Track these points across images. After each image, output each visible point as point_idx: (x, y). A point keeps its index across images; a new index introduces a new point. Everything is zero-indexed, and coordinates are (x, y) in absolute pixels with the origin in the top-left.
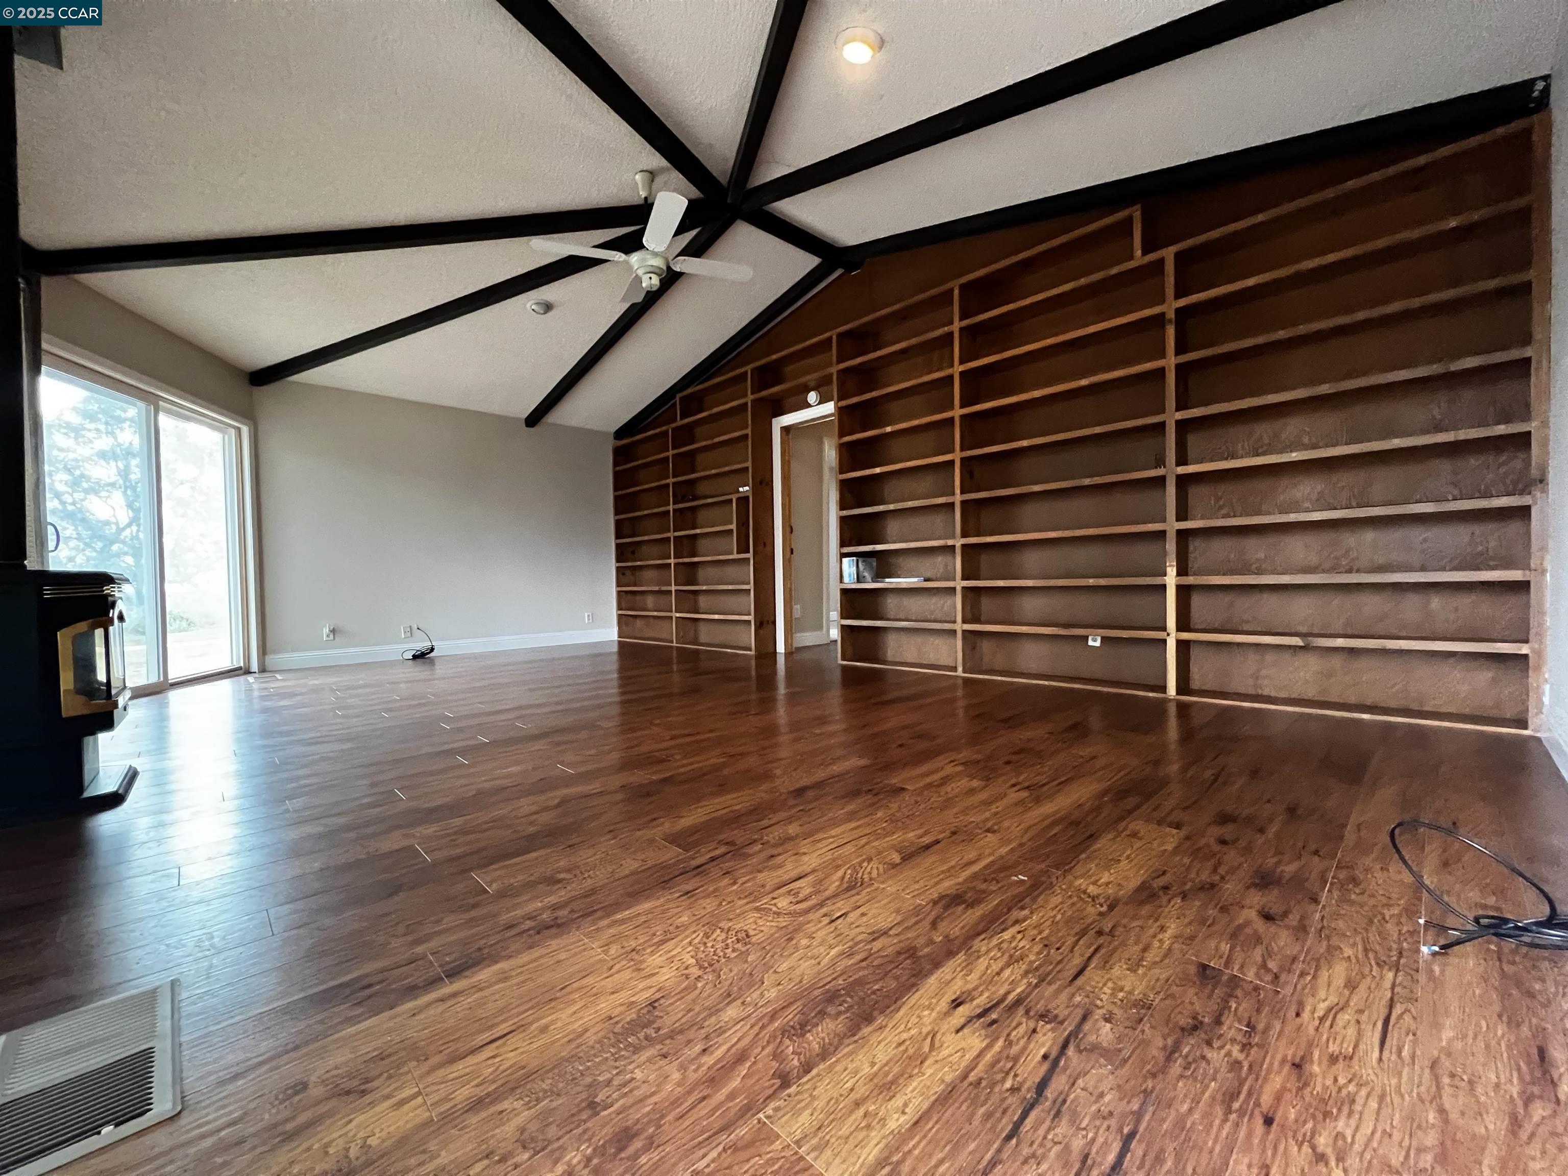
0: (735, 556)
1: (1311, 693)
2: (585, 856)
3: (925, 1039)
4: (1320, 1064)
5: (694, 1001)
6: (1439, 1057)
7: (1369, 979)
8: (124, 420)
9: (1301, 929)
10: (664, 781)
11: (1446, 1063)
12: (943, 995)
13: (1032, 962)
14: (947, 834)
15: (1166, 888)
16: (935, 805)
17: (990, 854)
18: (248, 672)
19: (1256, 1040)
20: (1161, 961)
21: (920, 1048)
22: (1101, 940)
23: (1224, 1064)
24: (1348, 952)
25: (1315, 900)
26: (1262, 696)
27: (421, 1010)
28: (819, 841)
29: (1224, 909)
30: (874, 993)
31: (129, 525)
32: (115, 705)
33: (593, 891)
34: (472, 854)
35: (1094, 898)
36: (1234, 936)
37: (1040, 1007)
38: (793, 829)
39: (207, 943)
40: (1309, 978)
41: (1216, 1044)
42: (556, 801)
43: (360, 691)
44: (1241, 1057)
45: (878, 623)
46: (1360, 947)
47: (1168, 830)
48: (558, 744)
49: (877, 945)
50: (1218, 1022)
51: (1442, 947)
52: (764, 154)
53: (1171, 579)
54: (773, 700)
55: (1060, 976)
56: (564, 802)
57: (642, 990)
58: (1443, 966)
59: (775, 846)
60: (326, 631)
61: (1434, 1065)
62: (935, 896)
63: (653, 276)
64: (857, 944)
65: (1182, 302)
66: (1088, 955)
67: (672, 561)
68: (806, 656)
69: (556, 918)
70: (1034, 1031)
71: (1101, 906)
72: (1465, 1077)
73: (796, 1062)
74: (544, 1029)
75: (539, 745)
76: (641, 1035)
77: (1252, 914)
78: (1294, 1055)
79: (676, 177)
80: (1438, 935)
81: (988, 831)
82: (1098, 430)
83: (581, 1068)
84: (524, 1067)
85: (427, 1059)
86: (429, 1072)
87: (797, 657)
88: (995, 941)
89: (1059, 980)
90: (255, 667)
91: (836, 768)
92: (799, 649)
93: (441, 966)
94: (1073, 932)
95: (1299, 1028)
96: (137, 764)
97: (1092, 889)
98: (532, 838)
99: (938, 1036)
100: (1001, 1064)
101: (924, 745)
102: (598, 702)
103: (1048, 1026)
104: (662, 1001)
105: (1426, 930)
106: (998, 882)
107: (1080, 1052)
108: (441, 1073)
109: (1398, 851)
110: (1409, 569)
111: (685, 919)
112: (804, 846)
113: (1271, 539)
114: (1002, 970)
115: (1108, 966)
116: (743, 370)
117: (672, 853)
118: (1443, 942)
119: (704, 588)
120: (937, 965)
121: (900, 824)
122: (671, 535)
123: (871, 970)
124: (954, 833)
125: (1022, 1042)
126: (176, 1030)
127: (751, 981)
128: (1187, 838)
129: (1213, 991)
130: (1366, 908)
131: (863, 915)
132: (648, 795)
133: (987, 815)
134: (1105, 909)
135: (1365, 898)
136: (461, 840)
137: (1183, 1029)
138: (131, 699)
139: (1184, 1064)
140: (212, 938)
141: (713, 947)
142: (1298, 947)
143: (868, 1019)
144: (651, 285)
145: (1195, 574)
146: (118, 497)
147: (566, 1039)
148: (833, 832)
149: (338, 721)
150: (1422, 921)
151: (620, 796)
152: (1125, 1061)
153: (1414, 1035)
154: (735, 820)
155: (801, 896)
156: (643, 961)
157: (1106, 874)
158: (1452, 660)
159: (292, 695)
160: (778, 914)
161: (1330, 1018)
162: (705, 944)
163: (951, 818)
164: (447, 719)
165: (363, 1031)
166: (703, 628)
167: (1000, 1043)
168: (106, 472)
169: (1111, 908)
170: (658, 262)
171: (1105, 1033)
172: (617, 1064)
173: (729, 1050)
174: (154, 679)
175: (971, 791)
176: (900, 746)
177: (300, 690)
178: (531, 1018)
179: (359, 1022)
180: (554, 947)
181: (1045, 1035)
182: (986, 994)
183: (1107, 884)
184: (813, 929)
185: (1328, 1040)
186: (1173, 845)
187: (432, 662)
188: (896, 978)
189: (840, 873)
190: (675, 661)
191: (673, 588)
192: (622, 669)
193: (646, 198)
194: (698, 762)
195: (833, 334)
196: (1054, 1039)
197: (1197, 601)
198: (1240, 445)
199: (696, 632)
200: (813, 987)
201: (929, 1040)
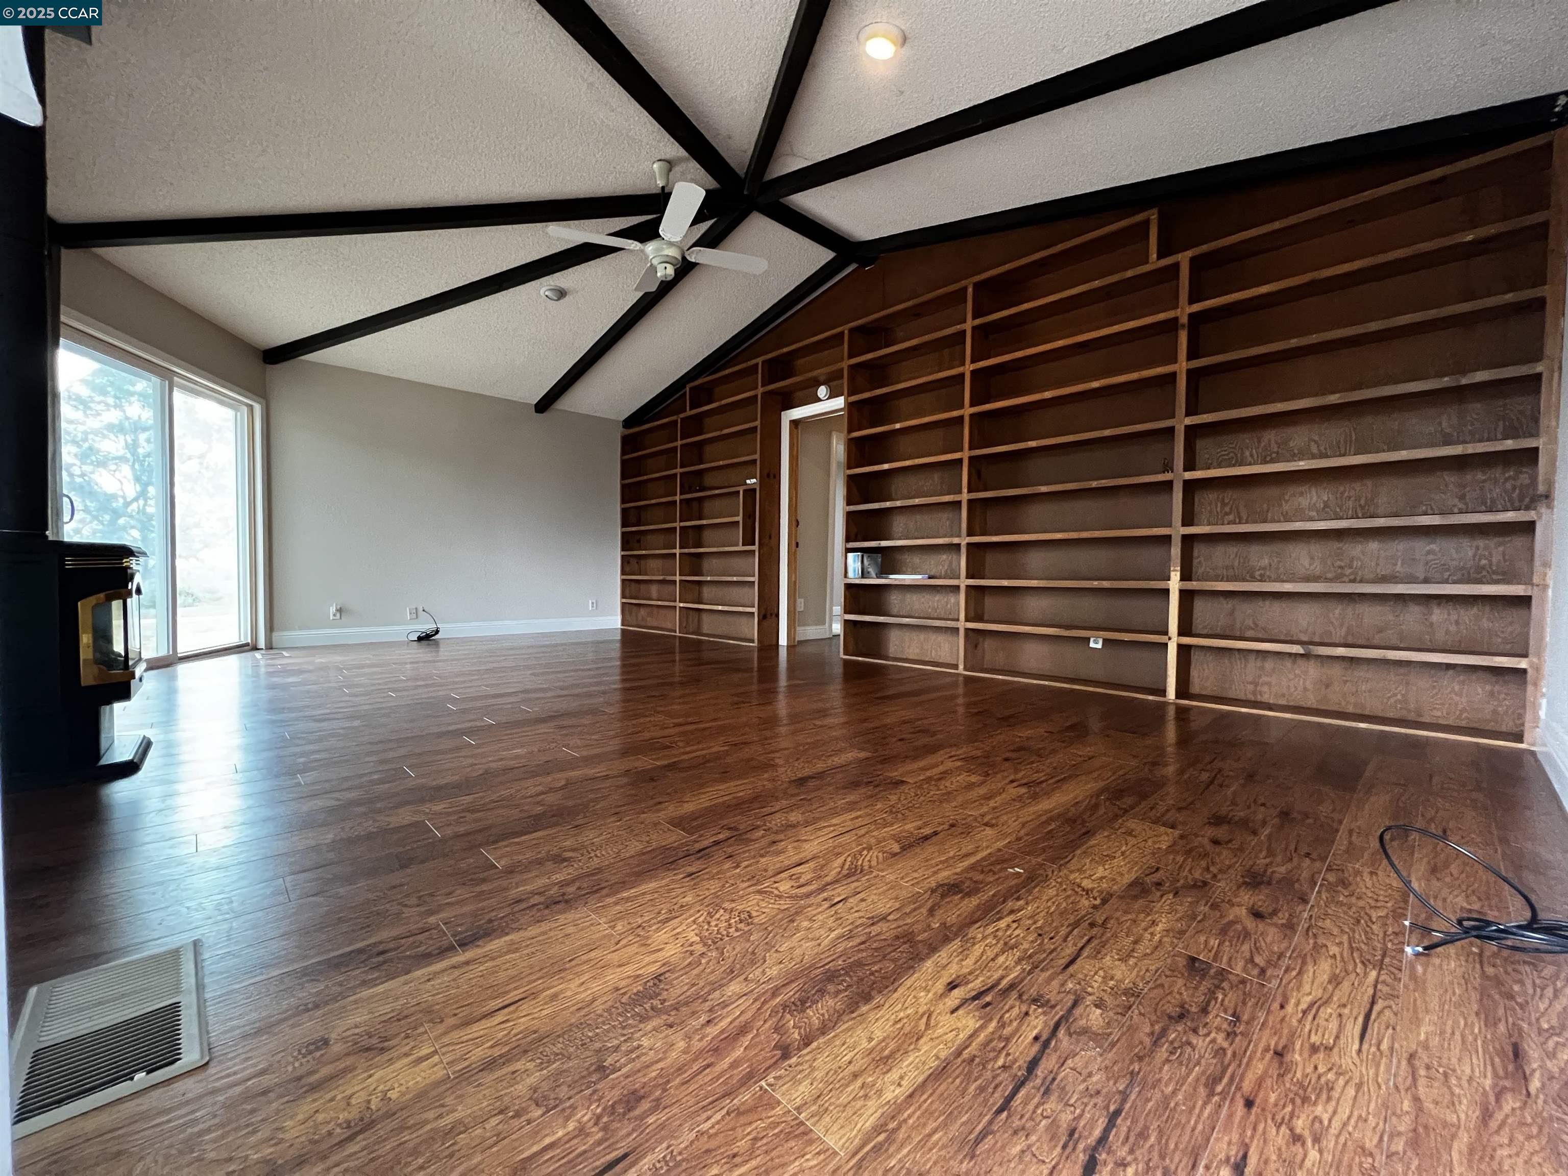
0: (740, 548)
1: (1311, 701)
2: (589, 836)
3: (920, 1019)
4: (1301, 1055)
5: (698, 975)
6: (1416, 1052)
7: (1353, 976)
8: (132, 394)
9: (1290, 927)
10: (670, 767)
11: (1423, 1055)
12: (940, 977)
13: (1026, 950)
14: (946, 826)
15: (1159, 884)
16: (935, 798)
17: (987, 847)
18: (255, 648)
19: (1241, 1028)
20: (1152, 953)
21: (916, 1026)
22: (1095, 931)
23: (1209, 1050)
24: (1334, 950)
25: (1304, 900)
26: (1261, 703)
27: (436, 974)
28: (820, 829)
29: (1215, 906)
30: (872, 974)
31: (136, 499)
32: (133, 676)
33: (599, 870)
34: (480, 831)
35: (1087, 892)
36: (1224, 931)
37: (1033, 992)
38: (795, 817)
39: (226, 907)
40: (1294, 973)
41: (1202, 1031)
42: (563, 783)
43: (366, 670)
44: (1225, 1045)
45: (881, 619)
46: (1346, 945)
47: (1162, 829)
48: (562, 727)
49: (875, 929)
50: (1205, 1011)
51: (1425, 948)
52: (782, 147)
53: (1175, 584)
54: (774, 692)
55: (1053, 964)
56: (569, 783)
57: (648, 965)
58: (1426, 966)
59: (776, 833)
60: (333, 610)
61: (1412, 1057)
62: (934, 885)
63: (668, 266)
64: (857, 927)
65: (1196, 307)
66: (1080, 945)
67: (677, 551)
68: (810, 649)
69: (564, 894)
70: (1027, 1014)
71: (1095, 899)
72: (1441, 1070)
73: (796, 1036)
74: (554, 997)
75: (543, 728)
76: (647, 1006)
77: (1243, 912)
78: (1276, 1045)
79: (694, 165)
80: (1423, 937)
81: (986, 825)
82: (1107, 433)
83: (590, 1034)
84: (535, 1032)
85: (442, 1021)
86: (445, 1033)
87: (799, 649)
88: (990, 929)
89: (1053, 967)
90: (262, 643)
91: (837, 760)
92: (800, 642)
93: (454, 936)
94: (1066, 923)
95: (1283, 1020)
96: (150, 734)
97: (1086, 884)
98: (537, 818)
99: (934, 1017)
100: (994, 1043)
101: (926, 740)
102: (603, 688)
103: (1040, 1010)
104: (667, 975)
105: (1411, 932)
106: (995, 873)
107: (1070, 1035)
108: (455, 1035)
109: (1388, 857)
110: (1412, 580)
111: (689, 899)
112: (804, 833)
113: (1277, 547)
114: (997, 955)
115: (1100, 956)
116: (753, 362)
117: (675, 837)
118: (1426, 943)
119: (709, 579)
120: (933, 949)
121: (900, 816)
122: (677, 525)
123: (870, 952)
124: (952, 826)
125: (1015, 1024)
126: (200, 987)
127: (753, 959)
128: (1182, 837)
129: (1200, 983)
130: (1354, 909)
131: (863, 900)
132: (652, 780)
133: (985, 809)
134: (1098, 902)
135: (1353, 900)
136: (469, 816)
137: (1170, 1017)
138: (146, 670)
139: (1170, 1049)
140: (232, 902)
141: (716, 926)
142: (1284, 945)
143: (867, 998)
144: (666, 276)
145: (1198, 580)
146: (126, 470)
147: (575, 1008)
148: (834, 821)
149: (347, 698)
150: (1407, 923)
151: (625, 780)
152: (1113, 1045)
153: (1394, 1029)
154: (739, 806)
155: (802, 881)
156: (648, 938)
157: (1101, 868)
158: (1451, 672)
159: (301, 672)
160: (780, 897)
161: (1314, 1011)
162: (709, 923)
163: (949, 811)
164: (454, 701)
165: (377, 995)
166: (705, 618)
167: (993, 1024)
168: (113, 446)
169: (1104, 901)
170: (673, 252)
171: (1095, 1018)
172: (625, 1032)
173: (731, 1023)
174: (163, 652)
175: (970, 786)
176: (901, 740)
177: (306, 667)
178: (541, 987)
179: (376, 985)
180: (561, 921)
181: (1037, 1018)
182: (981, 979)
183: (1102, 878)
184: (815, 912)
185: (1310, 1031)
186: (1168, 844)
187: (437, 643)
188: (894, 960)
189: (840, 861)
190: (677, 650)
191: (678, 578)
192: (624, 657)
193: (663, 188)
194: (703, 749)
195: (845, 328)
196: (1045, 1022)
197: (1200, 607)
198: (1247, 453)
199: (699, 621)
200: (813, 967)
201: (924, 1020)
